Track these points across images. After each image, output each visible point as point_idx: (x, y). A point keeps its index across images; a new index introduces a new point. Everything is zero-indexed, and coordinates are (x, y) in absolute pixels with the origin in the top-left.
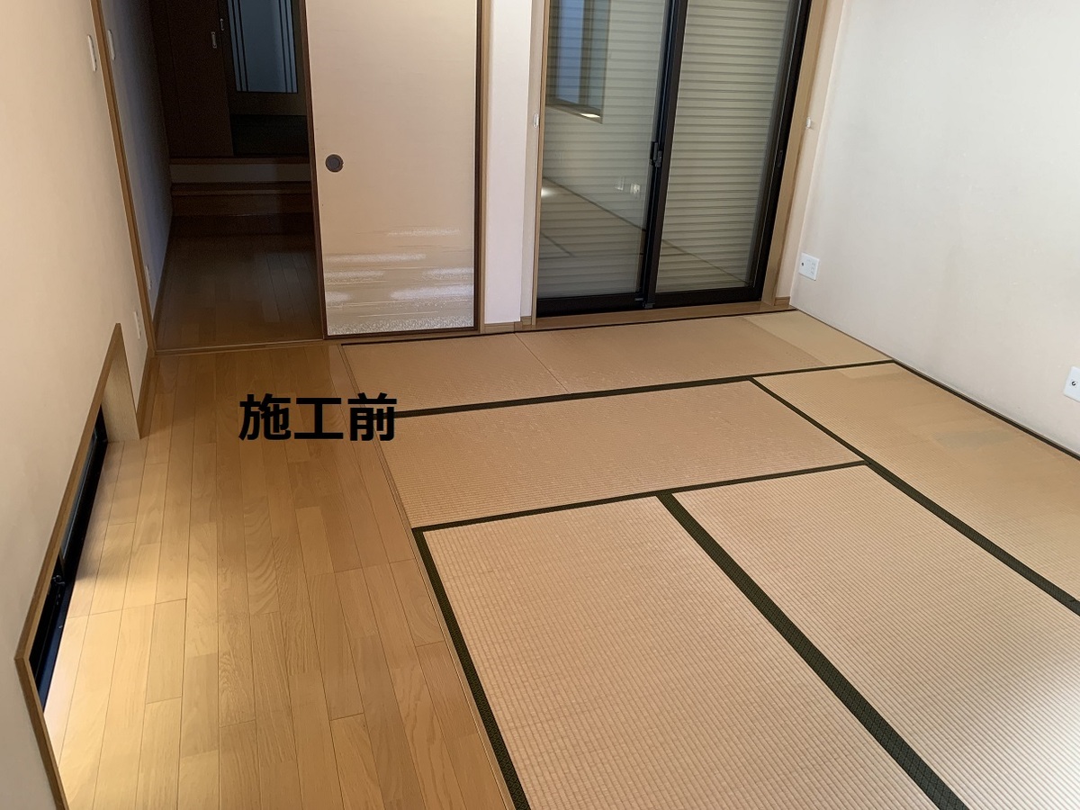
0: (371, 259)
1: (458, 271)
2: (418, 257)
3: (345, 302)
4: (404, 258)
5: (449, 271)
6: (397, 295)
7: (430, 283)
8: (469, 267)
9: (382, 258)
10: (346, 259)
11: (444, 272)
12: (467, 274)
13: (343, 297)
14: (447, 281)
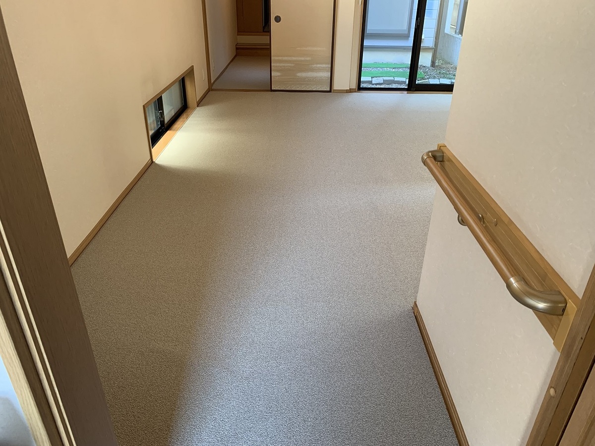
0: (289, 58)
1: (324, 66)
2: (308, 59)
3: (278, 76)
4: (303, 59)
5: (321, 66)
6: (299, 74)
7: (312, 70)
8: (329, 64)
9: (294, 58)
10: (280, 58)
11: (318, 66)
12: (327, 67)
13: (278, 74)
14: (319, 70)
